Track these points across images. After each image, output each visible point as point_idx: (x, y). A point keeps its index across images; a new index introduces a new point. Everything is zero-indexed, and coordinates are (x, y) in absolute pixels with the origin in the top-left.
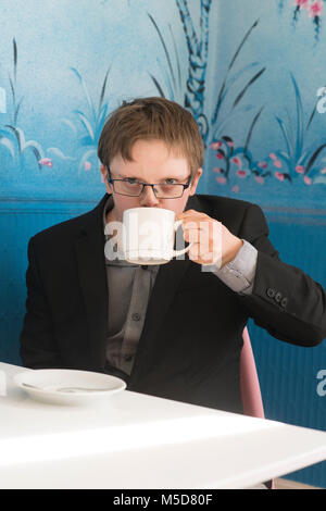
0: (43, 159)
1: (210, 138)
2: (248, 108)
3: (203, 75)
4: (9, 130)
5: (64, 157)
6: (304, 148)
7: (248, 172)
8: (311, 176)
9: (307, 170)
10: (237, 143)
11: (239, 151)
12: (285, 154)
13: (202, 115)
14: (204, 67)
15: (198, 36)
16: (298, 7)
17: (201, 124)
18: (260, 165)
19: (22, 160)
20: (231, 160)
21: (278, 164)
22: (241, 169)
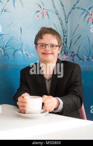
0: (29, 56)
1: (69, 52)
2: (77, 45)
3: (67, 38)
4: (20, 49)
5: (34, 56)
6: (91, 53)
7: (78, 59)
9: (92, 58)
10: (75, 53)
11: (76, 55)
12: (87, 55)
13: (67, 47)
14: (67, 36)
15: (65, 29)
16: (88, 20)
17: (66, 49)
18: (81, 57)
19: (24, 56)
20: (74, 57)
21: (85, 57)
22: (76, 59)
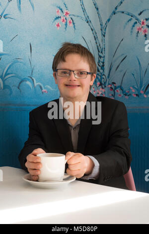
0: (44, 90)
1: (107, 84)
2: (121, 71)
3: (104, 60)
4: (29, 78)
5: (52, 89)
6: (143, 84)
7: (122, 95)
8: (147, 94)
9: (145, 92)
10: (118, 84)
11: (118, 87)
12: (136, 87)
13: (104, 75)
14: (104, 57)
15: (101, 46)
16: (138, 32)
17: (103, 78)
18: (127, 92)
19: (35, 90)
20: (116, 91)
21: (134, 91)
22: (119, 94)
